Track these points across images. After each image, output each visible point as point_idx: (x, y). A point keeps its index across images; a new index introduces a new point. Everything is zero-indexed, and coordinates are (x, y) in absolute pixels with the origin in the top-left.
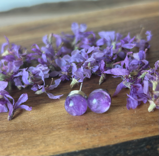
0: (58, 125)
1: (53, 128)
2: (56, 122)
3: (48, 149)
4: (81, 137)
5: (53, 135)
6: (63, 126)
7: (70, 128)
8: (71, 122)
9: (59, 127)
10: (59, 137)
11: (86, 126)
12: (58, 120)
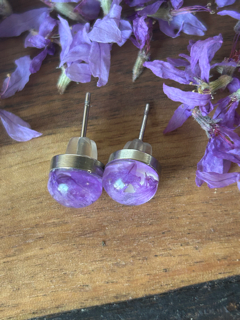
0: (37, 225)
1: (26, 236)
2: (32, 216)
3: (19, 300)
4: (90, 268)
5: (27, 258)
6: (48, 231)
7: (63, 238)
8: (67, 219)
9: (40, 234)
10: (42, 265)
11: (101, 233)
12: (34, 210)
